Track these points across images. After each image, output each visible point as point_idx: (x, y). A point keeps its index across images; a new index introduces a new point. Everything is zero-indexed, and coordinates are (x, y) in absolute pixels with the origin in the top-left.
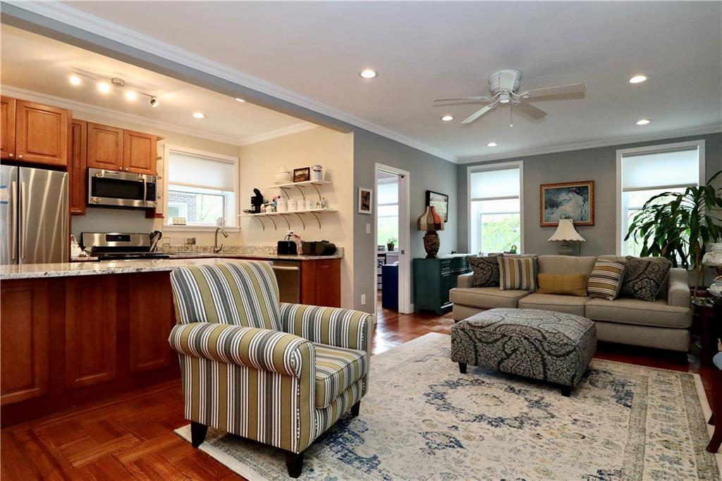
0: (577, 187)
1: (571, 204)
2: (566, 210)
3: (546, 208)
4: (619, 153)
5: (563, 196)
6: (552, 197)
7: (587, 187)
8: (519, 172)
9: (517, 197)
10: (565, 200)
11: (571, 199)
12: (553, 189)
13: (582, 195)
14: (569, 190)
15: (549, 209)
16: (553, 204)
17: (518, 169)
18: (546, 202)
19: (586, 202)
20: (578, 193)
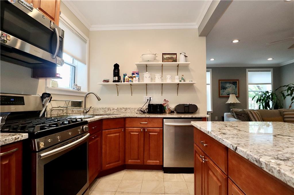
0: (232, 82)
1: (231, 88)
2: (229, 91)
3: (221, 90)
4: (247, 70)
5: (228, 85)
6: (223, 85)
7: (236, 82)
8: (210, 73)
9: (209, 84)
10: (228, 87)
11: (231, 86)
12: (224, 82)
13: (235, 85)
14: (230, 83)
15: (222, 90)
16: (224, 88)
17: (210, 72)
18: (221, 87)
19: (236, 88)
20: (233, 84)
